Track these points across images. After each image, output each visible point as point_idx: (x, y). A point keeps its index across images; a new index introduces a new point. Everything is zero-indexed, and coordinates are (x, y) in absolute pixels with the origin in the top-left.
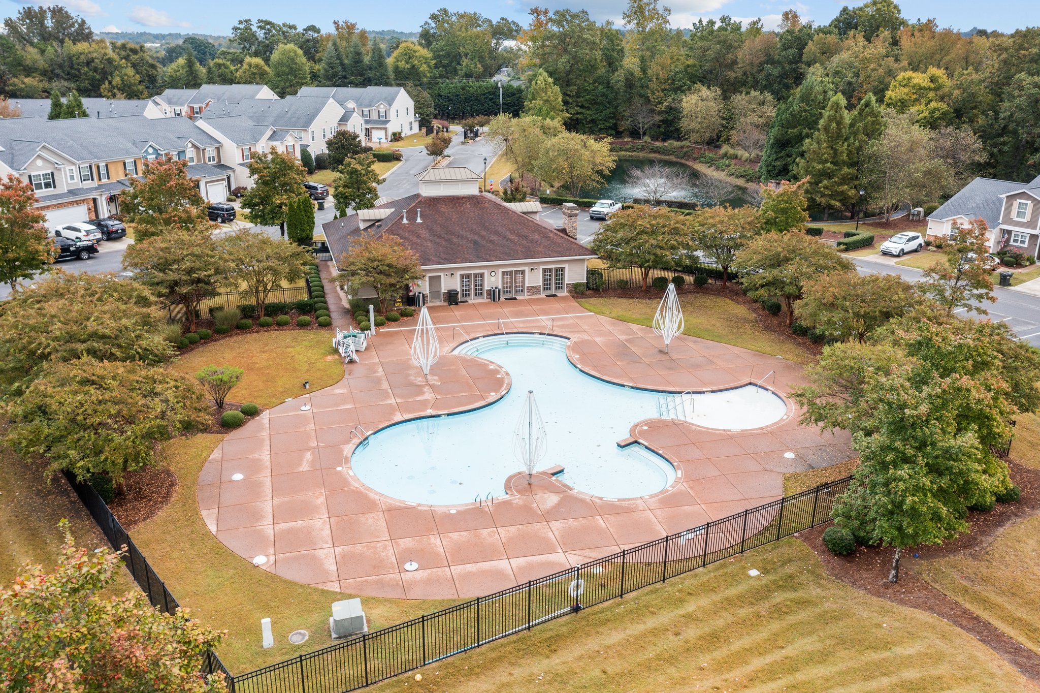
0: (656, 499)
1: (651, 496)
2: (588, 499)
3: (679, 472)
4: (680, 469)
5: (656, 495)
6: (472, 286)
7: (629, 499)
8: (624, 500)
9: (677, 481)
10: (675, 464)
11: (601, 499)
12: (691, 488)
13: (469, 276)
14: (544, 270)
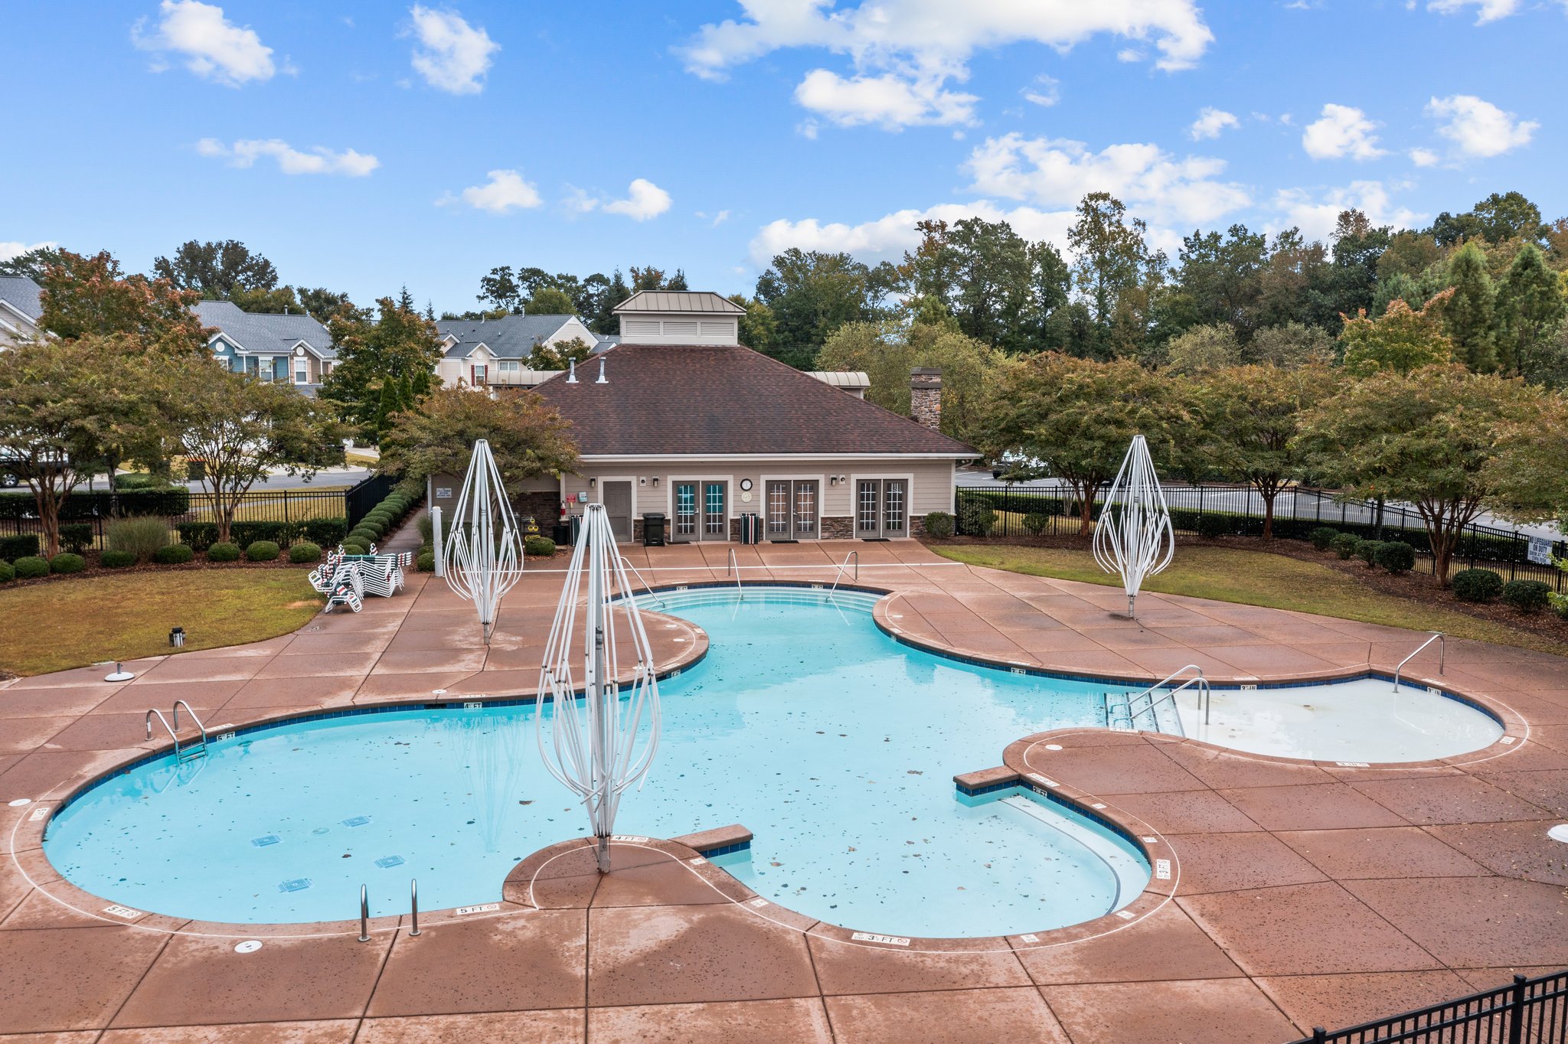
0: (1066, 946)
1: (1049, 937)
2: (793, 931)
3: (1163, 869)
4: (1163, 854)
5: (1068, 934)
6: (700, 510)
7: (956, 943)
8: (935, 944)
9: (1155, 892)
10: (1148, 840)
11: (846, 934)
12: (1214, 919)
13: (692, 486)
14: (861, 484)
